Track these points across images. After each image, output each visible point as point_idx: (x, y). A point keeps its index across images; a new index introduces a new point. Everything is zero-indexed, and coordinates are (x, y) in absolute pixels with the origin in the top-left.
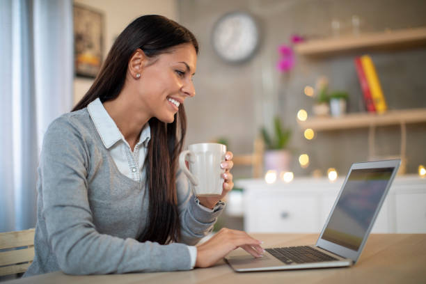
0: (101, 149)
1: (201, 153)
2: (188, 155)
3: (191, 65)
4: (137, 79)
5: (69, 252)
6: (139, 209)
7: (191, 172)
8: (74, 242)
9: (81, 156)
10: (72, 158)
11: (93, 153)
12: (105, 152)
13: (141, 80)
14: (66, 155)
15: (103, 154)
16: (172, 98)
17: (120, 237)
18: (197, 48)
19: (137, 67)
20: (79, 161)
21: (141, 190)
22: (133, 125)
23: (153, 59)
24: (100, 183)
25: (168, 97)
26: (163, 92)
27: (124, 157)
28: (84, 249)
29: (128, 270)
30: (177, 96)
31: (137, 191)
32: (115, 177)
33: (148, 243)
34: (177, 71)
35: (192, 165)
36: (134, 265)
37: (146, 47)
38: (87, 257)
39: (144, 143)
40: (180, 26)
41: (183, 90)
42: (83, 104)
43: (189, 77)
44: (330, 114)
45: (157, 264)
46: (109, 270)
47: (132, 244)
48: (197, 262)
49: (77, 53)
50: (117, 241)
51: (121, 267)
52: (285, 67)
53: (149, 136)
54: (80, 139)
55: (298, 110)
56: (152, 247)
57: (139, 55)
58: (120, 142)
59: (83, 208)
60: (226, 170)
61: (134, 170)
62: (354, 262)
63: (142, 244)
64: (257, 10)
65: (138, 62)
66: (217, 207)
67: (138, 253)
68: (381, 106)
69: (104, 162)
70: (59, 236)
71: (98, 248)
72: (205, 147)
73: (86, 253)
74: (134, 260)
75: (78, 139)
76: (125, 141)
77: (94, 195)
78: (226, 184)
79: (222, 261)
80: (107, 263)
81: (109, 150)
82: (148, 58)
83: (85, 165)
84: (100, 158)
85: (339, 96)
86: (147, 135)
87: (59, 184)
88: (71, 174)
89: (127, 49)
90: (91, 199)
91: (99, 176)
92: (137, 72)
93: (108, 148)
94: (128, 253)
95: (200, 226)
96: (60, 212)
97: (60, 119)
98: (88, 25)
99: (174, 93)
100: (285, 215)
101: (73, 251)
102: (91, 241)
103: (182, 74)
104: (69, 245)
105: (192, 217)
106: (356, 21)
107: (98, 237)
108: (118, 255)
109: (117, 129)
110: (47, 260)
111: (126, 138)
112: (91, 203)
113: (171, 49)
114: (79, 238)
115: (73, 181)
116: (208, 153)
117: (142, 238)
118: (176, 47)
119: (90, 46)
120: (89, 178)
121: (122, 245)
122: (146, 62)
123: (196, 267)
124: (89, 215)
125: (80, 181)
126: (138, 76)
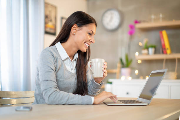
0: (61, 60)
1: (95, 62)
2: (91, 62)
3: (94, 31)
4: (74, 35)
5: (49, 96)
6: (74, 83)
7: (92, 69)
8: (51, 93)
9: (54, 63)
10: (50, 63)
11: (58, 62)
12: (62, 62)
13: (75, 35)
14: (48, 62)
15: (61, 62)
16: (86, 43)
17: (67, 92)
18: (96, 25)
19: (74, 31)
20: (53, 65)
21: (74, 76)
22: (72, 53)
23: (81, 28)
24: (60, 73)
25: (85, 43)
26: (84, 40)
27: (69, 64)
28: (55, 95)
29: (70, 103)
30: (88, 42)
31: (73, 76)
32: (65, 71)
33: (77, 95)
34: (89, 33)
35: (92, 66)
36: (72, 102)
37: (78, 23)
38: (56, 98)
39: (75, 59)
40: (90, 17)
41: (91, 40)
42: (54, 44)
43: (93, 36)
44: (148, 54)
45: (80, 102)
46: (64, 103)
47: (72, 95)
48: (94, 102)
49: (46, 23)
50: (66, 93)
51: (68, 102)
52: (131, 33)
53: (77, 57)
54: (54, 56)
55: (136, 52)
56: (78, 96)
57: (75, 26)
58: (67, 58)
59: (54, 82)
60: (105, 69)
61: (72, 69)
62: (149, 104)
63: (75, 95)
64: (120, 8)
65: (75, 29)
66: (101, 83)
67: (73, 98)
68: (169, 51)
69: (62, 65)
70: (46, 91)
71: (59, 96)
72: (97, 60)
73: (55, 97)
74: (72, 100)
75: (52, 57)
76: (69, 58)
77: (58, 77)
78: (104, 74)
79: (102, 103)
80: (63, 101)
81: (63, 61)
82: (79, 28)
83: (55, 66)
84: (60, 64)
85: (152, 47)
86: (76, 56)
87: (46, 72)
88: (50, 69)
89: (71, 24)
90: (57, 79)
91: (60, 70)
92: (74, 33)
93: (63, 60)
94: (70, 98)
95: (95, 90)
96: (46, 83)
97: (46, 49)
98: (50, 12)
99: (87, 41)
100: (128, 93)
101: (51, 96)
102: (57, 93)
103: (90, 34)
104: (49, 94)
105: (92, 87)
106: (161, 16)
107: (59, 92)
108: (67, 98)
109: (67, 54)
110: (39, 101)
111: (70, 57)
112: (57, 80)
113: (87, 25)
114: (53, 92)
115: (51, 72)
116: (98, 62)
117: (75, 93)
118: (89, 24)
119: (51, 21)
120: (56, 71)
121: (68, 95)
122: (78, 29)
123: (94, 104)
124: (56, 84)
125: (53, 72)
126: (74, 34)
